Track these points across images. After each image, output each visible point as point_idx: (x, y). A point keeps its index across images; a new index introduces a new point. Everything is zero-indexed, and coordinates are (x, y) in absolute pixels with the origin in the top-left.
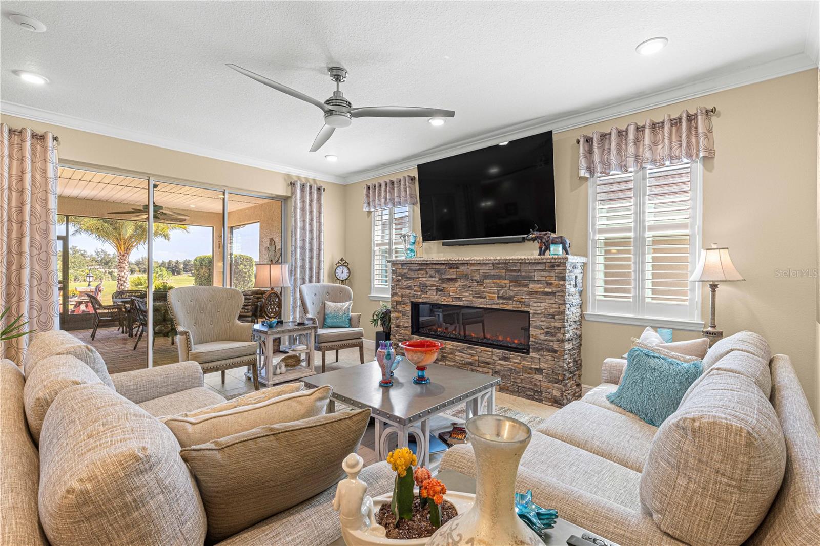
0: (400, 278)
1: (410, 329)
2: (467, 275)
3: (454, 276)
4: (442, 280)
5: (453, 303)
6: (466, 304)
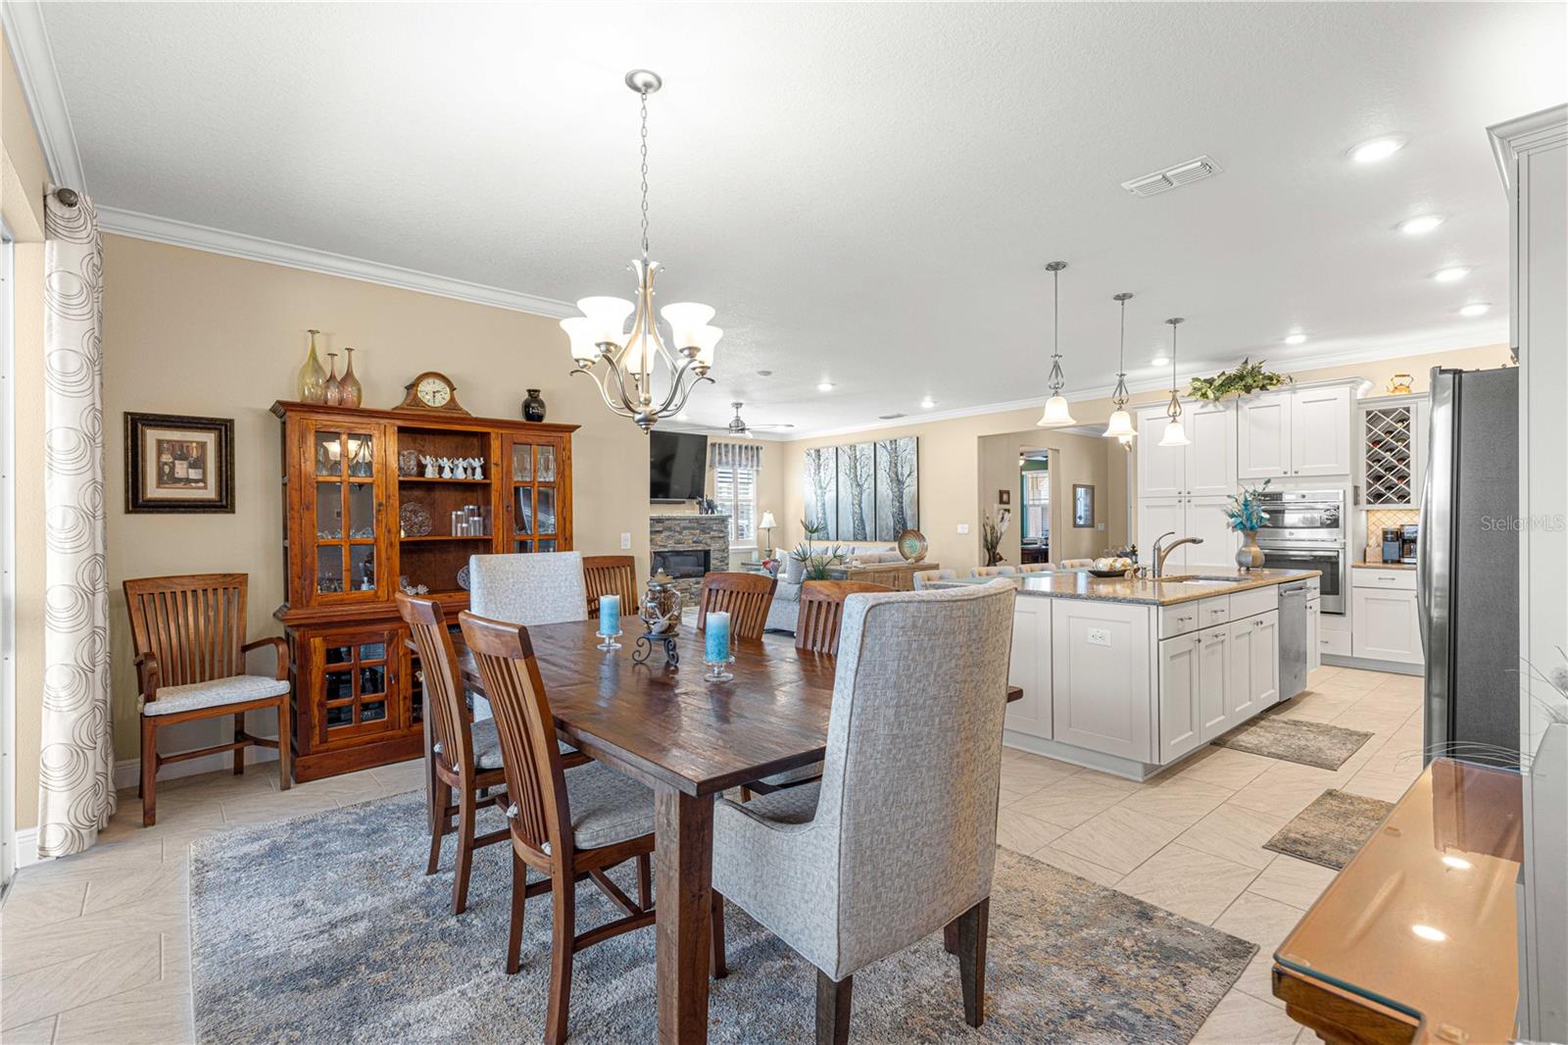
2: (671, 528)
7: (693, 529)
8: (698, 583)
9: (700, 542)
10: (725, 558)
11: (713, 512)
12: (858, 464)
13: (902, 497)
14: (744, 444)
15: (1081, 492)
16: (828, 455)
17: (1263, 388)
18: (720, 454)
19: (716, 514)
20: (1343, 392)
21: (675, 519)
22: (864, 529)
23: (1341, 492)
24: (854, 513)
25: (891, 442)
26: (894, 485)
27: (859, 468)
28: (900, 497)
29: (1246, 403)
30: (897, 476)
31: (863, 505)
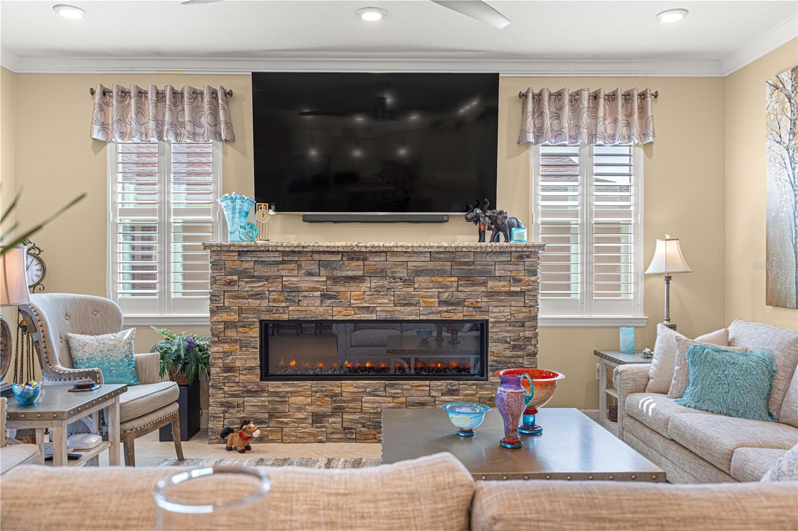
0: (235, 278)
1: (258, 371)
2: (382, 271)
3: (360, 273)
4: (336, 280)
5: (356, 317)
6: (383, 316)
7: (442, 273)
9: (459, 303)
10: (529, 339)
11: (508, 238)
14: (605, 90)
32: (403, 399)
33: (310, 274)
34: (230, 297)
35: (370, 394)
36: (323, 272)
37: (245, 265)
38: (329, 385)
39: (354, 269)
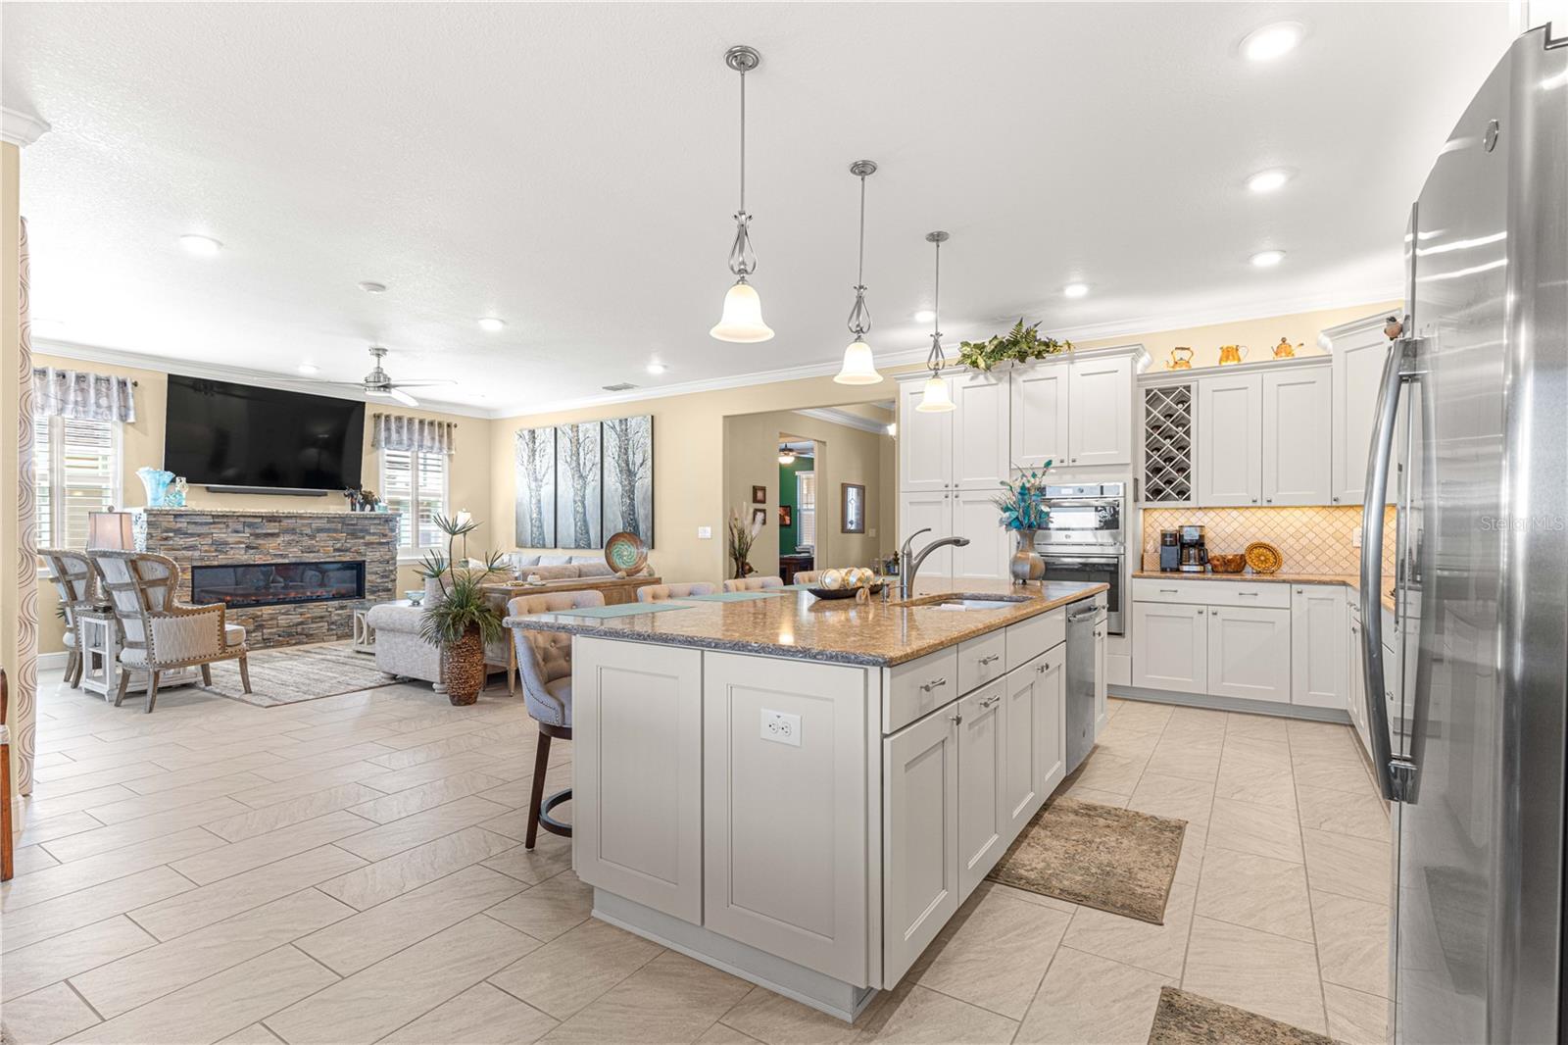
0: (171, 535)
2: (294, 529)
3: (277, 531)
4: (257, 536)
5: (272, 562)
6: (293, 560)
7: (335, 531)
8: (342, 608)
9: (348, 550)
10: (391, 571)
11: (372, 509)
12: (581, 449)
13: (633, 493)
14: (428, 419)
15: (852, 493)
16: (545, 437)
17: (1039, 355)
18: (388, 429)
19: (378, 511)
20: (1123, 362)
21: (301, 517)
22: (587, 532)
23: (1121, 484)
24: (576, 512)
25: (621, 421)
26: (624, 477)
27: (582, 454)
28: (630, 492)
29: (1020, 374)
30: (628, 465)
31: (586, 502)
32: (309, 615)
33: (237, 532)
34: (165, 549)
35: (283, 614)
36: (247, 530)
37: (179, 525)
38: (250, 610)
39: (273, 528)
